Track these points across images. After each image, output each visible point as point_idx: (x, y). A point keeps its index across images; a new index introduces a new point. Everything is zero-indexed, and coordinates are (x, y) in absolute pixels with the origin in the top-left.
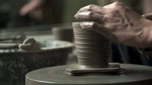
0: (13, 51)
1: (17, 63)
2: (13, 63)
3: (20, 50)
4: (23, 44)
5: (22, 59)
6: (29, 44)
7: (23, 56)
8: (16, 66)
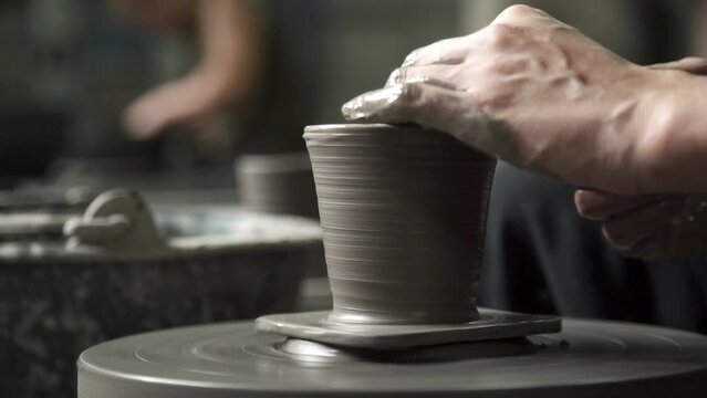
0: (37, 250)
1: (56, 310)
2: (39, 307)
3: (72, 247)
4: (88, 219)
5: (81, 293)
6: (114, 219)
7: (87, 275)
8: (50, 323)
